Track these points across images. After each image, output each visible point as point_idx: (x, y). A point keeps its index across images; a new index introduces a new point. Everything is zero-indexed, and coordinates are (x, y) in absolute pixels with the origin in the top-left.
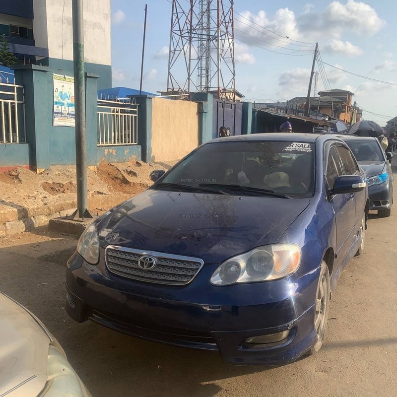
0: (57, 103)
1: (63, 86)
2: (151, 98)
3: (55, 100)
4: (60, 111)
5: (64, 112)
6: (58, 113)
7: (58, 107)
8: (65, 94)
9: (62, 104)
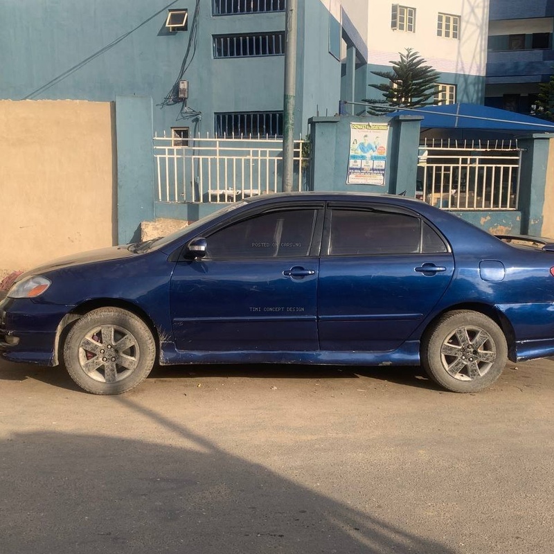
0: (354, 157)
1: (366, 136)
2: (549, 139)
3: (351, 154)
4: (359, 167)
5: (366, 168)
6: (354, 169)
7: (355, 162)
8: (369, 145)
9: (363, 158)
